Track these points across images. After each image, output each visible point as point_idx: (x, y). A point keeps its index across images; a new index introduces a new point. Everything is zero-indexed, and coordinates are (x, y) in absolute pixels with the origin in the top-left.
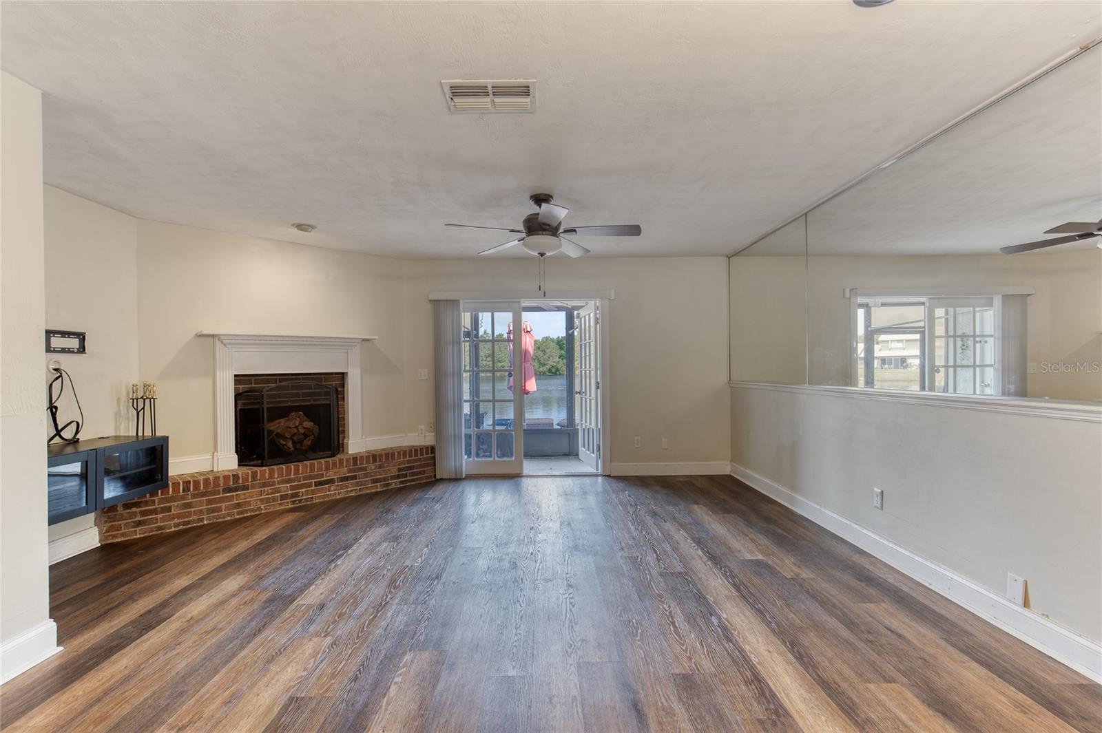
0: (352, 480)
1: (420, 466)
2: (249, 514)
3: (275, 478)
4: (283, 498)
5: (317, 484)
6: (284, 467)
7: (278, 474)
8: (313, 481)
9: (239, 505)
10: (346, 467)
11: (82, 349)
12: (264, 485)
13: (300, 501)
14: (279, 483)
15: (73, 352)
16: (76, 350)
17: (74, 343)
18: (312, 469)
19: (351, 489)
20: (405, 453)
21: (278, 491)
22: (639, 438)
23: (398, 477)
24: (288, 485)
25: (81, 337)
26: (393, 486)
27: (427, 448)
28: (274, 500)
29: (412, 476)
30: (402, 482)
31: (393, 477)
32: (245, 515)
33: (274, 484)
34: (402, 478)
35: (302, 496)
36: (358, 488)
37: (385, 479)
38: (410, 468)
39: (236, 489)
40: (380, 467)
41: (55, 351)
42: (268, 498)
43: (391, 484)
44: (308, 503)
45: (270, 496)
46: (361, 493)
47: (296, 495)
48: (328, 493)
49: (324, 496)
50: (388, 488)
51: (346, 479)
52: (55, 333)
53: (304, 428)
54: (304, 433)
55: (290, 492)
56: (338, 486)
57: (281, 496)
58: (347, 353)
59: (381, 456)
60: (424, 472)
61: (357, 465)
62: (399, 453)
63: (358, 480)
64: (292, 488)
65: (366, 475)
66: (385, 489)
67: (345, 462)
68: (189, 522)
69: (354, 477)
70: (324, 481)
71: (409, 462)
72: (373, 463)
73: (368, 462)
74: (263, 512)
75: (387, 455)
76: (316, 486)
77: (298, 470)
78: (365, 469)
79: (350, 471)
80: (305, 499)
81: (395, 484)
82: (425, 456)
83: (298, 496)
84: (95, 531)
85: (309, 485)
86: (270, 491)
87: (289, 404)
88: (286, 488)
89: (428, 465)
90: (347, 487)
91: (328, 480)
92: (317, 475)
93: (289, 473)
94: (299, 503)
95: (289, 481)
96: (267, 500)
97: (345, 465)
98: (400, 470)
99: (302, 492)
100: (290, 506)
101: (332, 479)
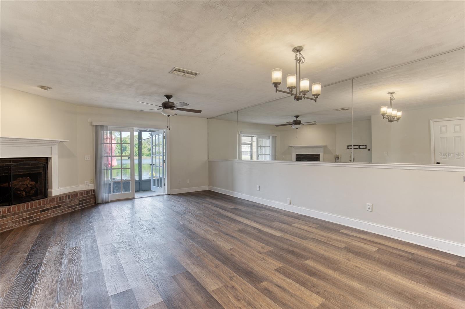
0: (59, 207)
1: (89, 199)
2: (6, 230)
3: (20, 210)
4: (24, 220)
5: (42, 211)
6: (25, 204)
7: (22, 208)
8: (40, 210)
9: (1, 226)
10: (56, 202)
12: (14, 214)
13: (33, 220)
14: (22, 212)
18: (40, 204)
19: (58, 212)
20: (82, 193)
21: (21, 216)
22: (180, 180)
23: (79, 204)
24: (27, 213)
26: (77, 209)
27: (91, 190)
28: (19, 221)
29: (85, 203)
30: (81, 207)
31: (77, 205)
32: (3, 231)
33: (19, 213)
34: (81, 204)
35: (34, 218)
36: (62, 211)
37: (74, 206)
38: (84, 200)
40: (71, 200)
42: (16, 221)
43: (76, 208)
44: (37, 221)
45: (17, 220)
46: (63, 213)
47: (31, 217)
48: (47, 215)
49: (45, 216)
51: (55, 207)
53: (31, 185)
54: (31, 187)
55: (28, 216)
56: (52, 211)
57: (23, 219)
58: (51, 147)
59: (72, 195)
60: (90, 201)
61: (61, 200)
62: (80, 193)
63: (61, 208)
64: (29, 214)
65: (65, 205)
66: (73, 210)
67: (55, 199)
69: (60, 206)
70: (45, 209)
71: (84, 197)
72: (68, 199)
73: (66, 199)
74: (14, 228)
75: (75, 195)
76: (41, 212)
77: (33, 205)
78: (64, 202)
79: (57, 204)
80: (36, 219)
81: (78, 208)
82: (91, 194)
83: (32, 218)
85: (38, 212)
86: (17, 217)
87: (18, 173)
88: (25, 215)
89: (92, 198)
90: (56, 211)
91: (47, 208)
92: (42, 207)
93: (28, 206)
94: (33, 221)
95: (28, 211)
96: (16, 222)
97: (55, 201)
98: (80, 201)
99: (34, 216)
100: (28, 224)
101: (49, 208)
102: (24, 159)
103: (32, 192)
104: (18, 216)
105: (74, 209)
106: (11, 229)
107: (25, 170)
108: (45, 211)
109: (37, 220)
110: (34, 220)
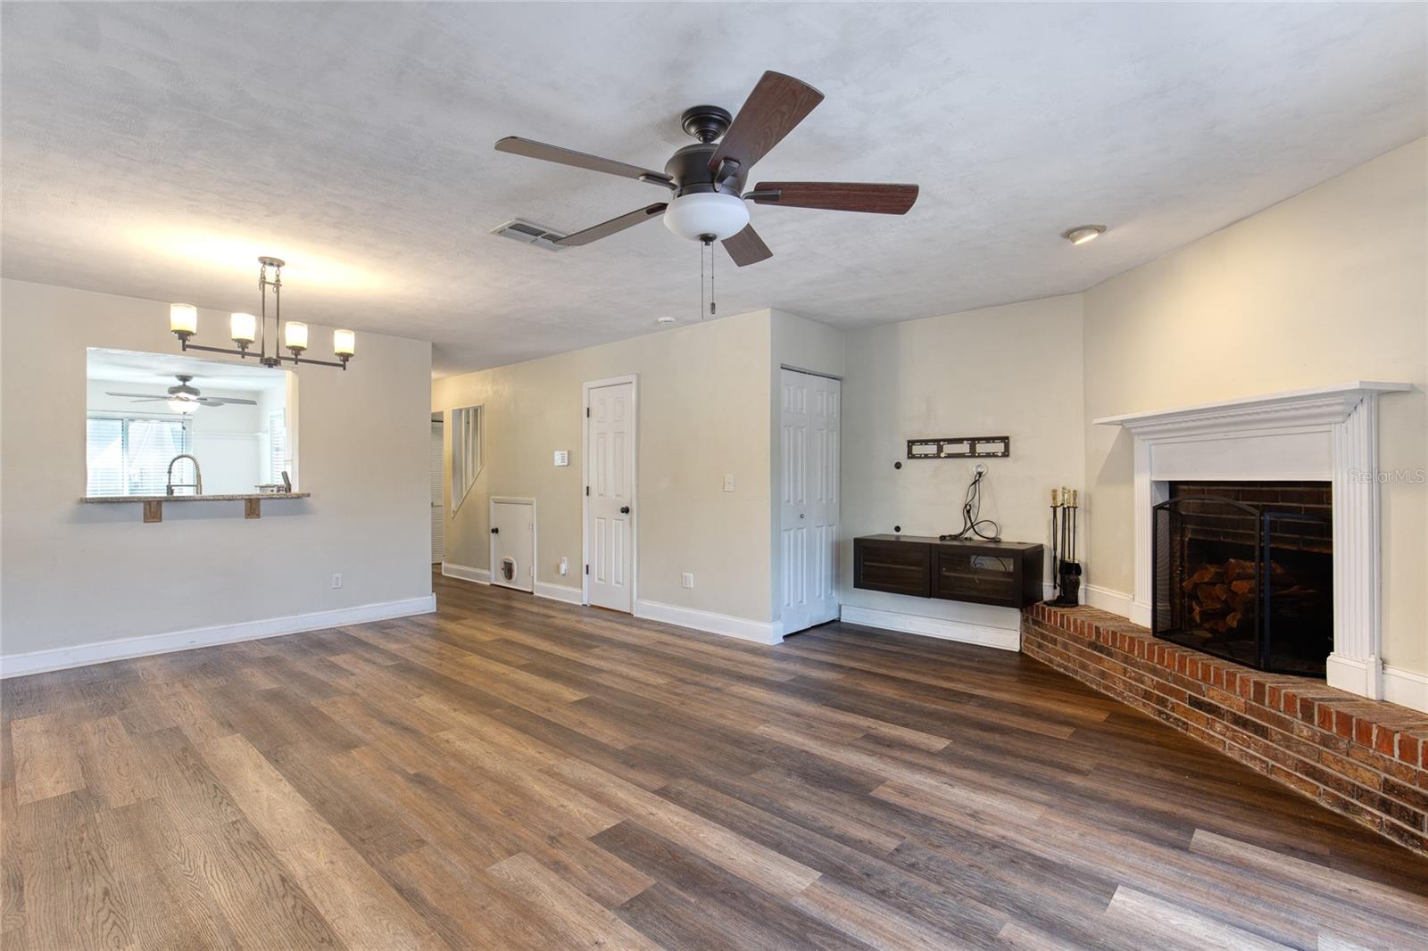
0: (1256, 733)
2: (1112, 695)
3: (1134, 655)
4: (1148, 695)
5: (1194, 702)
7: (1138, 649)
8: (1188, 692)
9: (1103, 675)
10: (1242, 695)
11: (1006, 454)
12: (1125, 659)
13: (1168, 717)
14: (1143, 667)
15: (998, 456)
16: (1000, 454)
17: (999, 447)
18: (1182, 667)
21: (1139, 679)
23: (1385, 806)
24: (1155, 678)
25: (1005, 440)
26: (1364, 821)
30: (1395, 829)
32: (1108, 693)
33: (1136, 664)
35: (1171, 709)
36: (1272, 762)
37: (1339, 784)
39: (1101, 649)
40: (1325, 741)
41: (979, 456)
42: (1131, 683)
43: (1360, 811)
44: (1178, 728)
45: (1134, 683)
47: (1163, 702)
48: (1210, 732)
49: (1204, 732)
50: (1350, 816)
51: (1244, 724)
52: (979, 439)
55: (1156, 692)
56: (1227, 727)
57: (1145, 692)
61: (1264, 704)
63: (1270, 743)
64: (1160, 687)
65: (1288, 742)
68: (1066, 668)
69: (1261, 731)
70: (1203, 702)
72: (1306, 720)
73: (1290, 710)
75: (1344, 720)
76: (1191, 704)
77: (1163, 658)
78: (1283, 723)
79: (1250, 710)
80: (1175, 719)
83: (1165, 706)
84: (1017, 636)
86: (1133, 674)
88: (1152, 682)
91: (1210, 704)
92: (1193, 684)
93: (1150, 656)
94: (1166, 719)
95: (1154, 671)
98: (1389, 787)
99: (1171, 703)
100: (1155, 717)
101: (1217, 707)
102: (1279, 489)
103: (1232, 621)
104: (1134, 672)
105: (1346, 806)
106: (1120, 699)
107: (1281, 532)
108: (1201, 709)
109: (1178, 726)
110: (1171, 717)
